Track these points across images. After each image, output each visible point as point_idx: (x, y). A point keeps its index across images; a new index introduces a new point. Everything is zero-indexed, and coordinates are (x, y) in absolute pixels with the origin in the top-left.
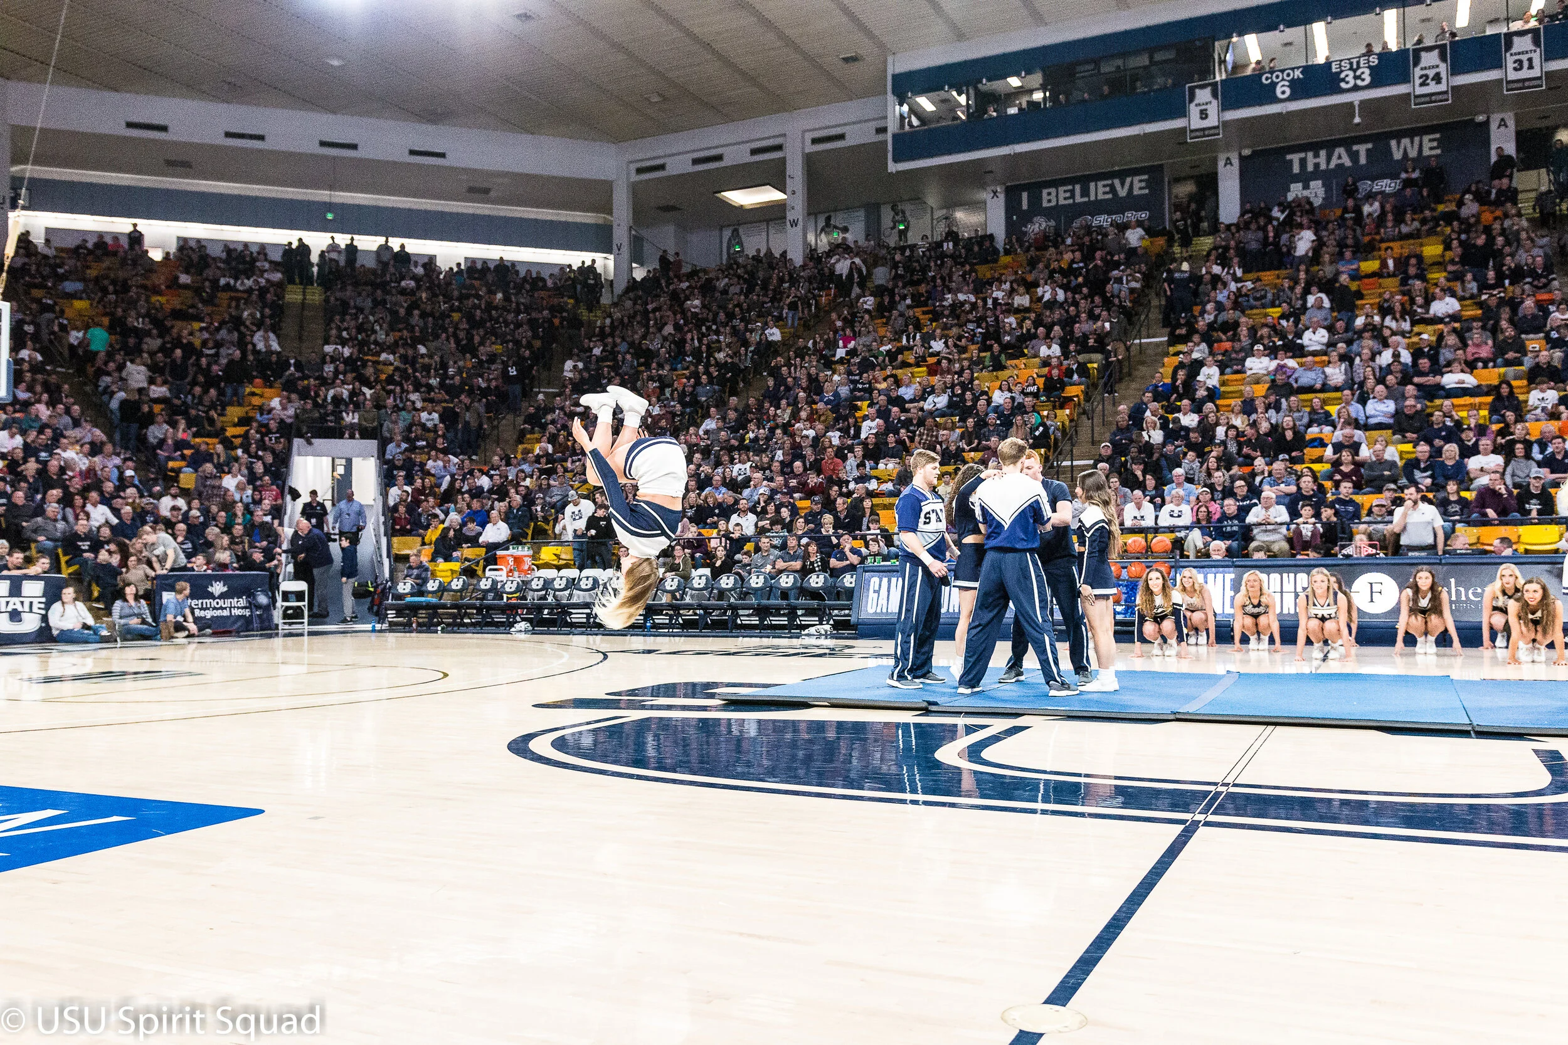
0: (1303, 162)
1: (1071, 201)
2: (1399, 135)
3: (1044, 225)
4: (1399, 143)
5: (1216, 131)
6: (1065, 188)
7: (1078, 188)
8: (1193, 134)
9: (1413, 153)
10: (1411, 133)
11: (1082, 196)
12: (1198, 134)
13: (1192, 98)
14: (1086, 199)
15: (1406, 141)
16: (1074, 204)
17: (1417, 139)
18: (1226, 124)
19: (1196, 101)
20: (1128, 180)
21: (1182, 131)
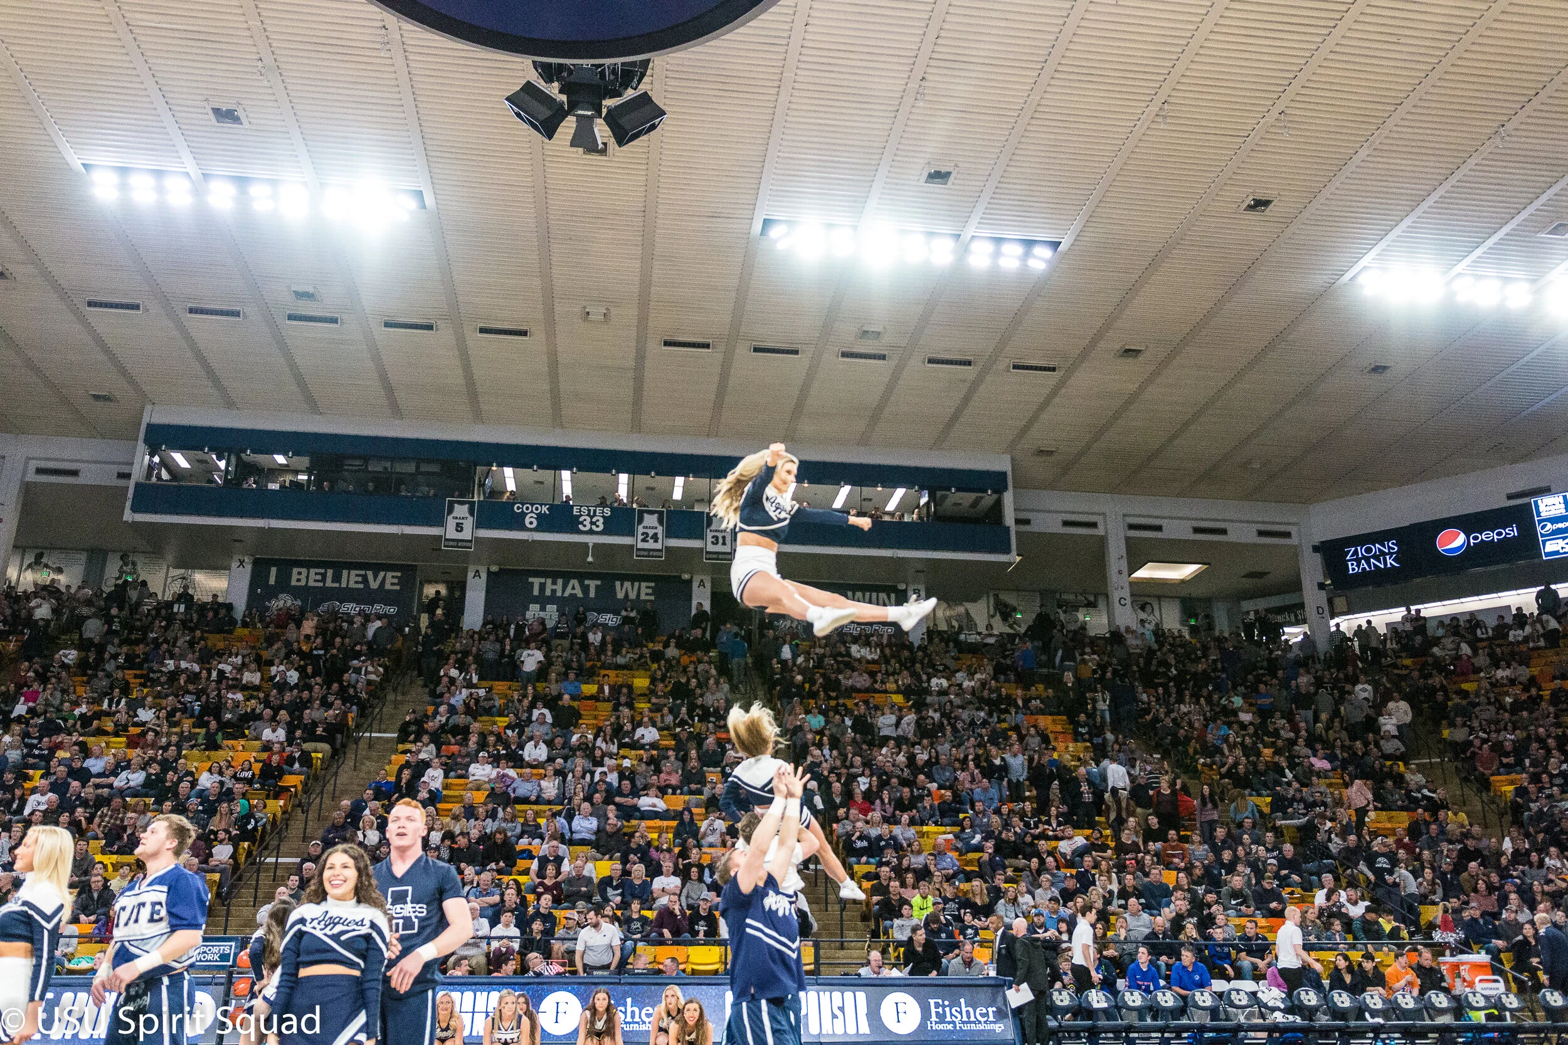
0: (542, 587)
1: (321, 584)
2: (623, 578)
3: (289, 603)
4: (622, 586)
5: (468, 544)
6: (317, 570)
7: (330, 573)
8: (447, 543)
9: (633, 596)
10: (633, 578)
11: (333, 582)
12: (451, 543)
13: (451, 511)
14: (337, 585)
15: (627, 584)
16: (324, 588)
17: (636, 584)
18: (479, 541)
19: (454, 514)
20: (382, 574)
21: (438, 538)
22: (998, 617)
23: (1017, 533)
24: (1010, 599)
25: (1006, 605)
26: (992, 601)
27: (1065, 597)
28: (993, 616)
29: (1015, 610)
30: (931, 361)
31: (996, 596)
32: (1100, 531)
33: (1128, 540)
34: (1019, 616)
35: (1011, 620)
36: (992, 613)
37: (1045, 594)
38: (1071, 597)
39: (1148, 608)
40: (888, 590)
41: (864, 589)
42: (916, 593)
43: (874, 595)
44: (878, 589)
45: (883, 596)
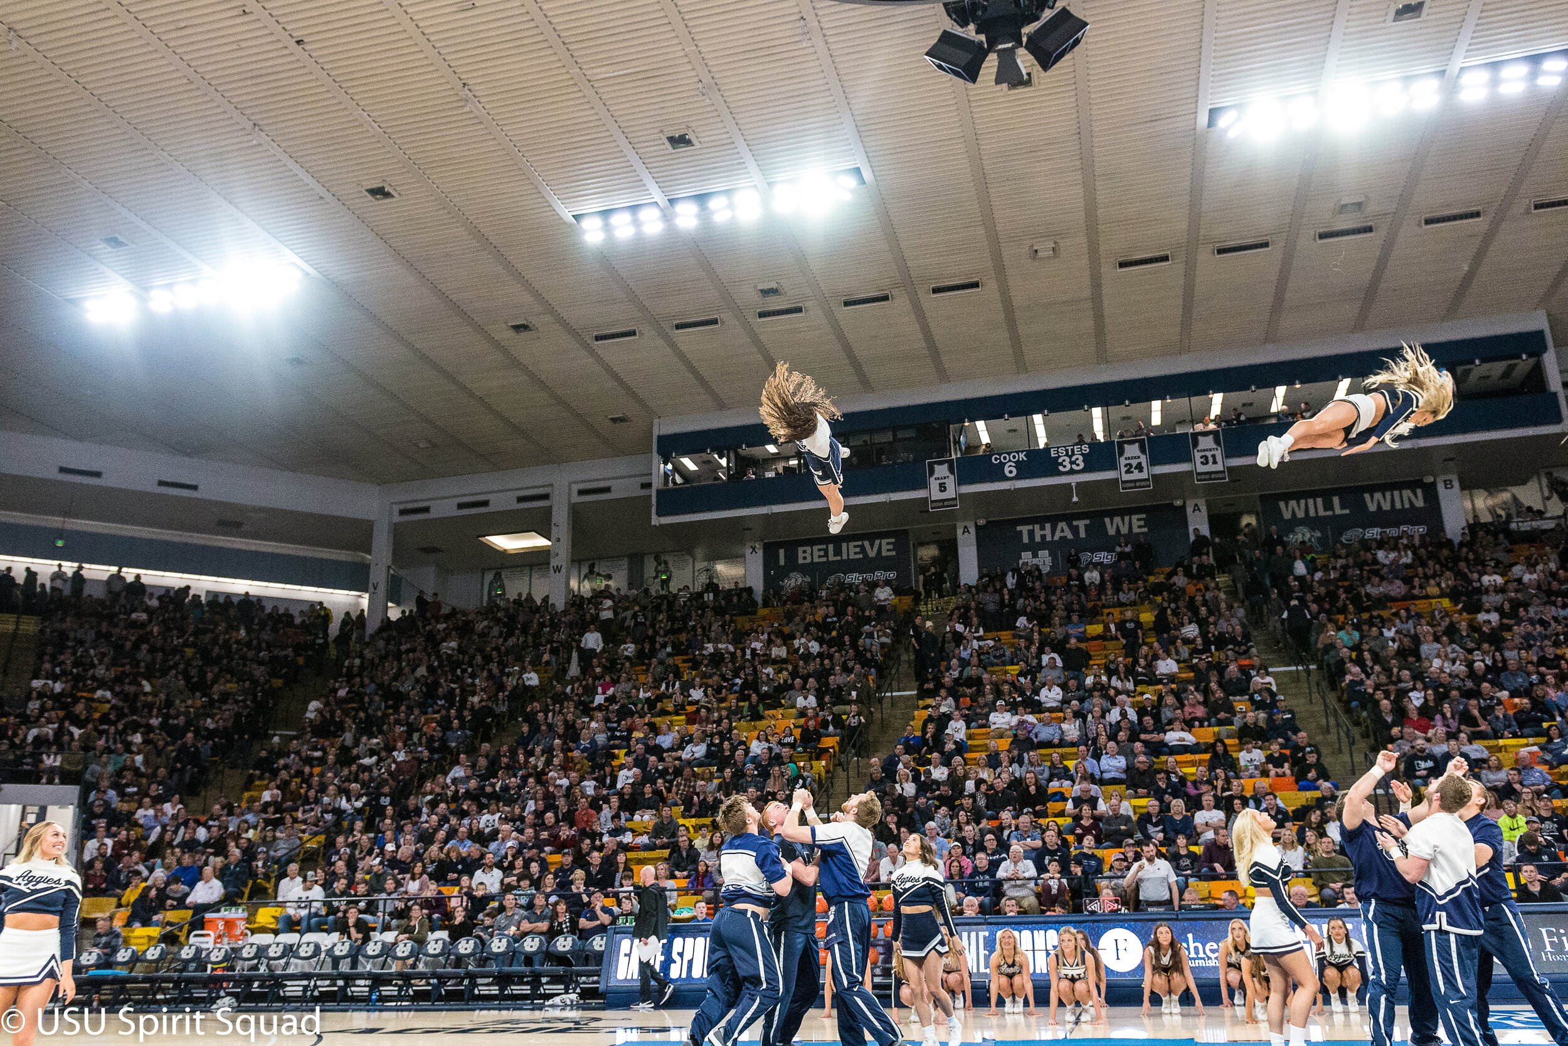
0: (1031, 533)
1: (824, 559)
2: (1112, 514)
7: (831, 547)
9: (1124, 530)
14: (839, 558)
15: (1117, 520)
16: (828, 562)
17: (1127, 518)
22: (1555, 496)
23: (1566, 398)
26: (1545, 482)
28: (1548, 497)
30: (1428, 222)
31: (1550, 474)
36: (1546, 492)
40: (1413, 485)
41: (1383, 488)
42: (1448, 484)
43: (1396, 493)
44: (1400, 486)
45: (1407, 493)
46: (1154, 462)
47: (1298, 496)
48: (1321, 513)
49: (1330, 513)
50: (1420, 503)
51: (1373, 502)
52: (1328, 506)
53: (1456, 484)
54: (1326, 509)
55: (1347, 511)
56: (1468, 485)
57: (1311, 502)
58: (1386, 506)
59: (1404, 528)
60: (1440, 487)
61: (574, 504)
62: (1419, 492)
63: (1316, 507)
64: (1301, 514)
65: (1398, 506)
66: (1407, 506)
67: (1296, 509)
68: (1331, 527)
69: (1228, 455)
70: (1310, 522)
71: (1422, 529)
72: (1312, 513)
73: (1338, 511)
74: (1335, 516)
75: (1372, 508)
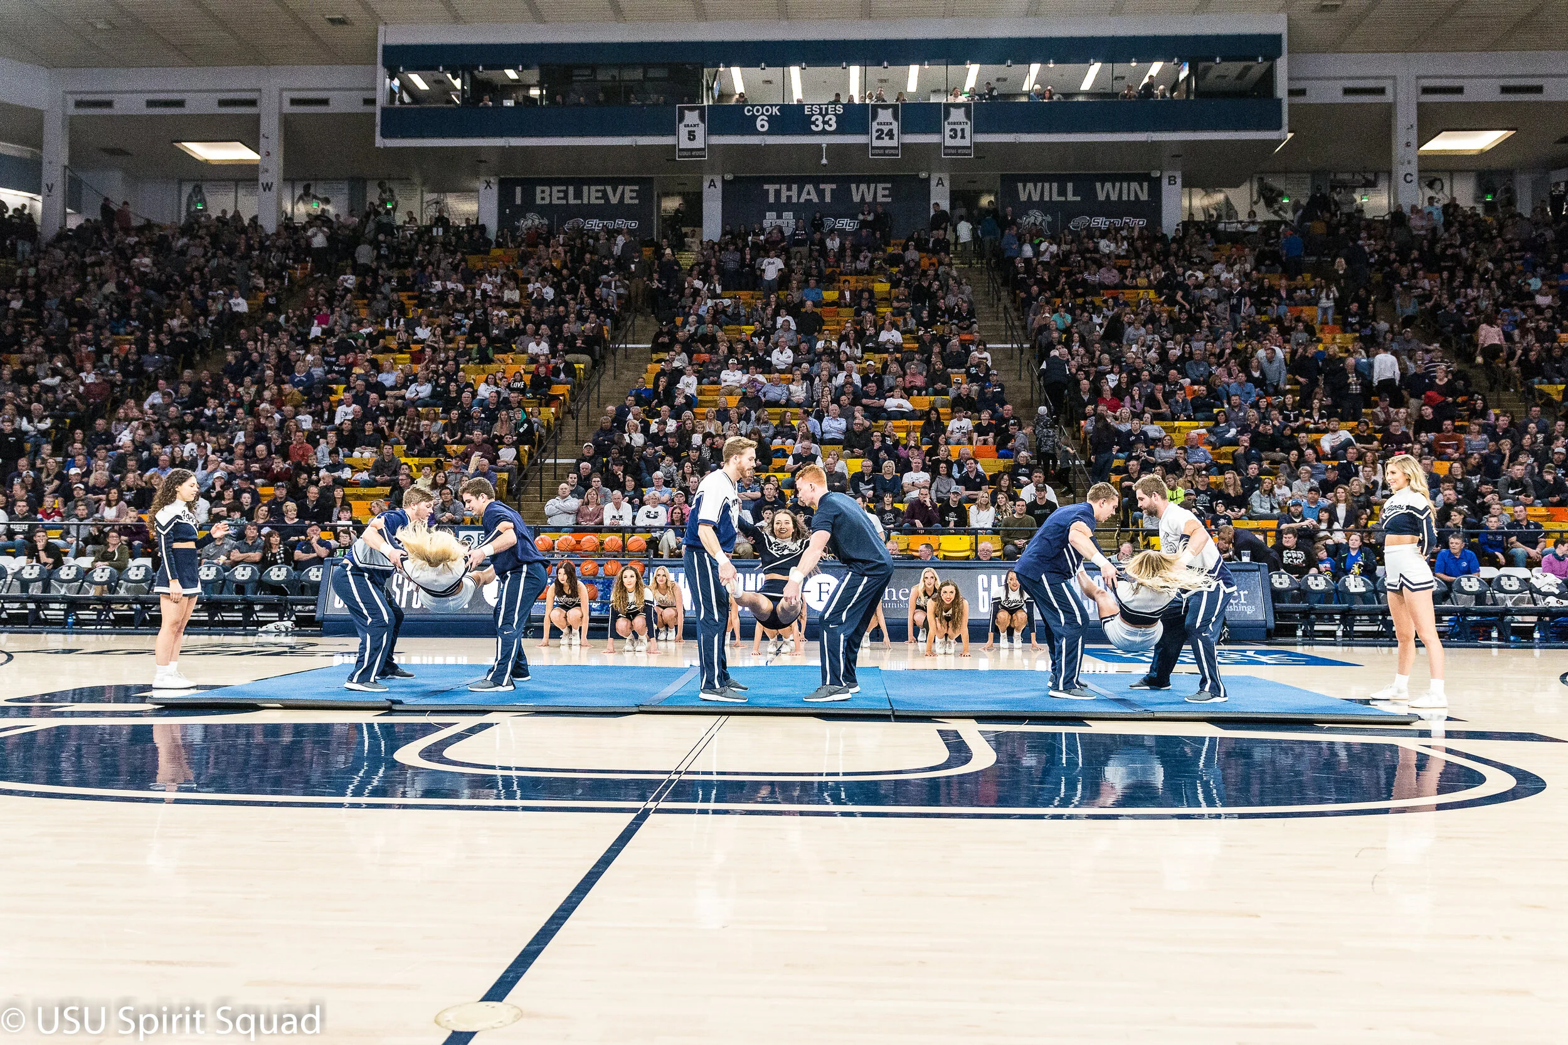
0: (778, 193)
1: (564, 202)
2: (859, 180)
3: (537, 222)
7: (571, 189)
9: (869, 198)
10: (870, 180)
14: (579, 202)
15: (863, 187)
16: (567, 205)
17: (872, 186)
22: (1262, 202)
23: (1290, 106)
24: (1278, 183)
25: (1272, 190)
26: (1255, 186)
27: (1340, 176)
28: (1256, 203)
29: (1281, 194)
31: (1261, 179)
32: (1388, 98)
33: (1420, 106)
34: (1286, 201)
35: (1276, 207)
36: (1255, 198)
37: (1316, 174)
38: (1347, 177)
39: (1438, 185)
40: (1140, 178)
41: (1114, 178)
42: (1172, 180)
43: (1125, 185)
44: (1129, 178)
45: (1134, 185)
46: (904, 130)
47: (1036, 179)
48: (1055, 198)
49: (1063, 199)
50: (1144, 197)
51: (1105, 192)
52: (1062, 192)
53: (1179, 181)
54: (1059, 194)
55: (1078, 199)
56: (1190, 183)
57: (1047, 185)
58: (1114, 197)
59: (1126, 219)
60: (1165, 182)
61: (285, 114)
62: (1145, 185)
63: (1053, 193)
64: (1036, 198)
65: (1125, 198)
66: (1132, 198)
67: (1033, 191)
68: (1061, 212)
69: (977, 130)
70: (1044, 206)
71: (1142, 222)
72: (1047, 198)
73: (1070, 197)
74: (1066, 202)
75: (1101, 197)
